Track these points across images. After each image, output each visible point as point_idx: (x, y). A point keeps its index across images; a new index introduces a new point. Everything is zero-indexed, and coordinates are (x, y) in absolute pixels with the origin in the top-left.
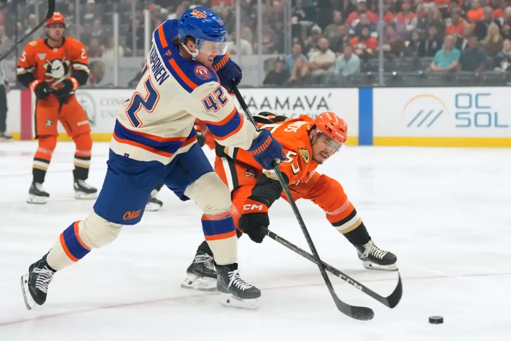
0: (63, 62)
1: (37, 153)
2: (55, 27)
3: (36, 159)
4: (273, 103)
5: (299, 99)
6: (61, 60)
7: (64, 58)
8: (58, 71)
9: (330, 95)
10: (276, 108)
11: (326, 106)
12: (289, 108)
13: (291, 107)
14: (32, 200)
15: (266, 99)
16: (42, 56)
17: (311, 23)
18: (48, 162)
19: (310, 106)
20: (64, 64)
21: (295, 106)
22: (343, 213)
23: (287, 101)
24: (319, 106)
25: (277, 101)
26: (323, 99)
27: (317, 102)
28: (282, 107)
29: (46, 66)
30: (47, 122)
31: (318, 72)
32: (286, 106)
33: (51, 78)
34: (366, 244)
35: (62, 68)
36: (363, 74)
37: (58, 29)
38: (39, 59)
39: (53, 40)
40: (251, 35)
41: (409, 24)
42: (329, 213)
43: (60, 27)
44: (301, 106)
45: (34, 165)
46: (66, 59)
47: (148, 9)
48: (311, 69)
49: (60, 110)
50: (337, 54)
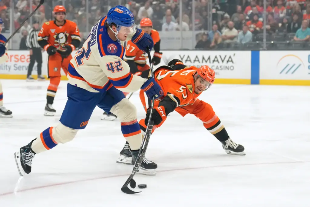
0: (65, 34)
1: (49, 87)
2: (60, 14)
3: (48, 90)
4: (201, 59)
5: (216, 57)
6: (64, 33)
7: (66, 32)
8: (62, 39)
9: (234, 55)
10: (202, 62)
11: (232, 61)
12: (210, 62)
13: (212, 61)
14: (46, 114)
15: (197, 57)
16: (53, 31)
17: (224, 12)
18: (55, 92)
19: (223, 61)
20: (66, 36)
21: (214, 61)
22: (213, 122)
23: (209, 58)
24: (228, 61)
25: (203, 58)
26: (230, 57)
27: (227, 59)
28: (206, 62)
29: (55, 36)
30: (54, 69)
31: (228, 41)
32: (208, 61)
33: (58, 43)
34: (227, 141)
35: (64, 38)
36: (254, 43)
37: (61, 15)
38: (51, 32)
39: (59, 21)
40: (188, 19)
41: (282, 13)
42: (205, 123)
43: (63, 14)
44: (218, 61)
45: (47, 94)
46: (66, 33)
47: (128, 3)
48: (224, 39)
49: (62, 62)
50: (239, 30)
